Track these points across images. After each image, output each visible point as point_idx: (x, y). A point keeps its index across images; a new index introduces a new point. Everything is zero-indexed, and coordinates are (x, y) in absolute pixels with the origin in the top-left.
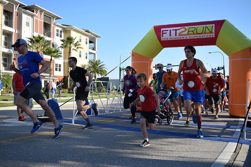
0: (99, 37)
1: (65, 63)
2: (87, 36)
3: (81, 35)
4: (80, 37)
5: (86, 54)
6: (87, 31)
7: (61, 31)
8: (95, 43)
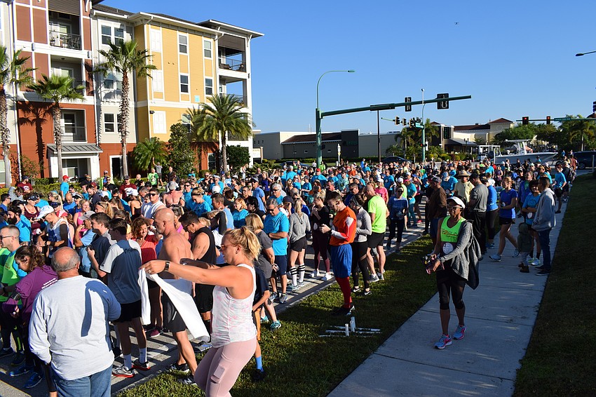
0: (254, 36)
1: (138, 111)
2: (211, 35)
3: (187, 35)
4: (183, 39)
5: (209, 82)
6: (207, 24)
7: (119, 31)
8: (244, 53)
